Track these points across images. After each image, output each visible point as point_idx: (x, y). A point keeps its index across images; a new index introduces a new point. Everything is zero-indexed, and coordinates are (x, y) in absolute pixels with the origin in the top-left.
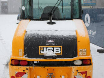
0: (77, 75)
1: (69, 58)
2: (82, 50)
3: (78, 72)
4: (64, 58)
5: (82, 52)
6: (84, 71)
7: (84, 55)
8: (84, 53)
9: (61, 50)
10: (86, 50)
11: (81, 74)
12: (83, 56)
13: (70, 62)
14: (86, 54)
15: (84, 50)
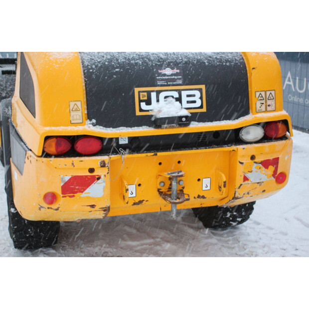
0: (251, 172)
2: (263, 94)
3: (256, 161)
5: (263, 102)
6: (271, 158)
7: (269, 109)
8: (269, 102)
10: (273, 93)
11: (263, 168)
12: (266, 111)
14: (274, 105)
15: (268, 93)
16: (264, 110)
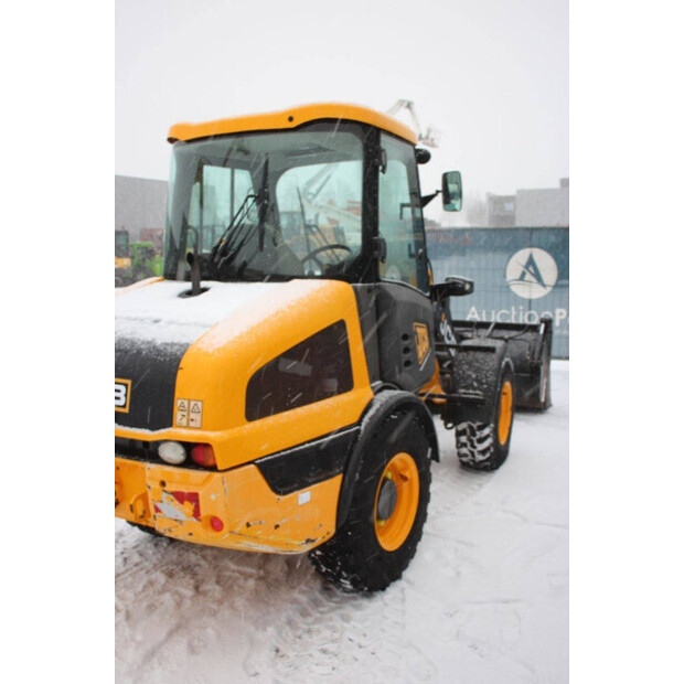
0: (161, 502)
1: (146, 428)
2: (186, 403)
3: (165, 489)
4: (131, 426)
5: (185, 413)
6: (185, 489)
7: (192, 424)
8: (192, 416)
9: (126, 395)
10: (199, 404)
11: (176, 502)
12: (188, 427)
13: (146, 444)
14: (199, 420)
15: (192, 403)
16: (185, 424)
